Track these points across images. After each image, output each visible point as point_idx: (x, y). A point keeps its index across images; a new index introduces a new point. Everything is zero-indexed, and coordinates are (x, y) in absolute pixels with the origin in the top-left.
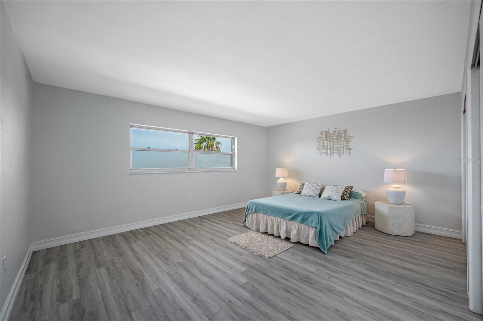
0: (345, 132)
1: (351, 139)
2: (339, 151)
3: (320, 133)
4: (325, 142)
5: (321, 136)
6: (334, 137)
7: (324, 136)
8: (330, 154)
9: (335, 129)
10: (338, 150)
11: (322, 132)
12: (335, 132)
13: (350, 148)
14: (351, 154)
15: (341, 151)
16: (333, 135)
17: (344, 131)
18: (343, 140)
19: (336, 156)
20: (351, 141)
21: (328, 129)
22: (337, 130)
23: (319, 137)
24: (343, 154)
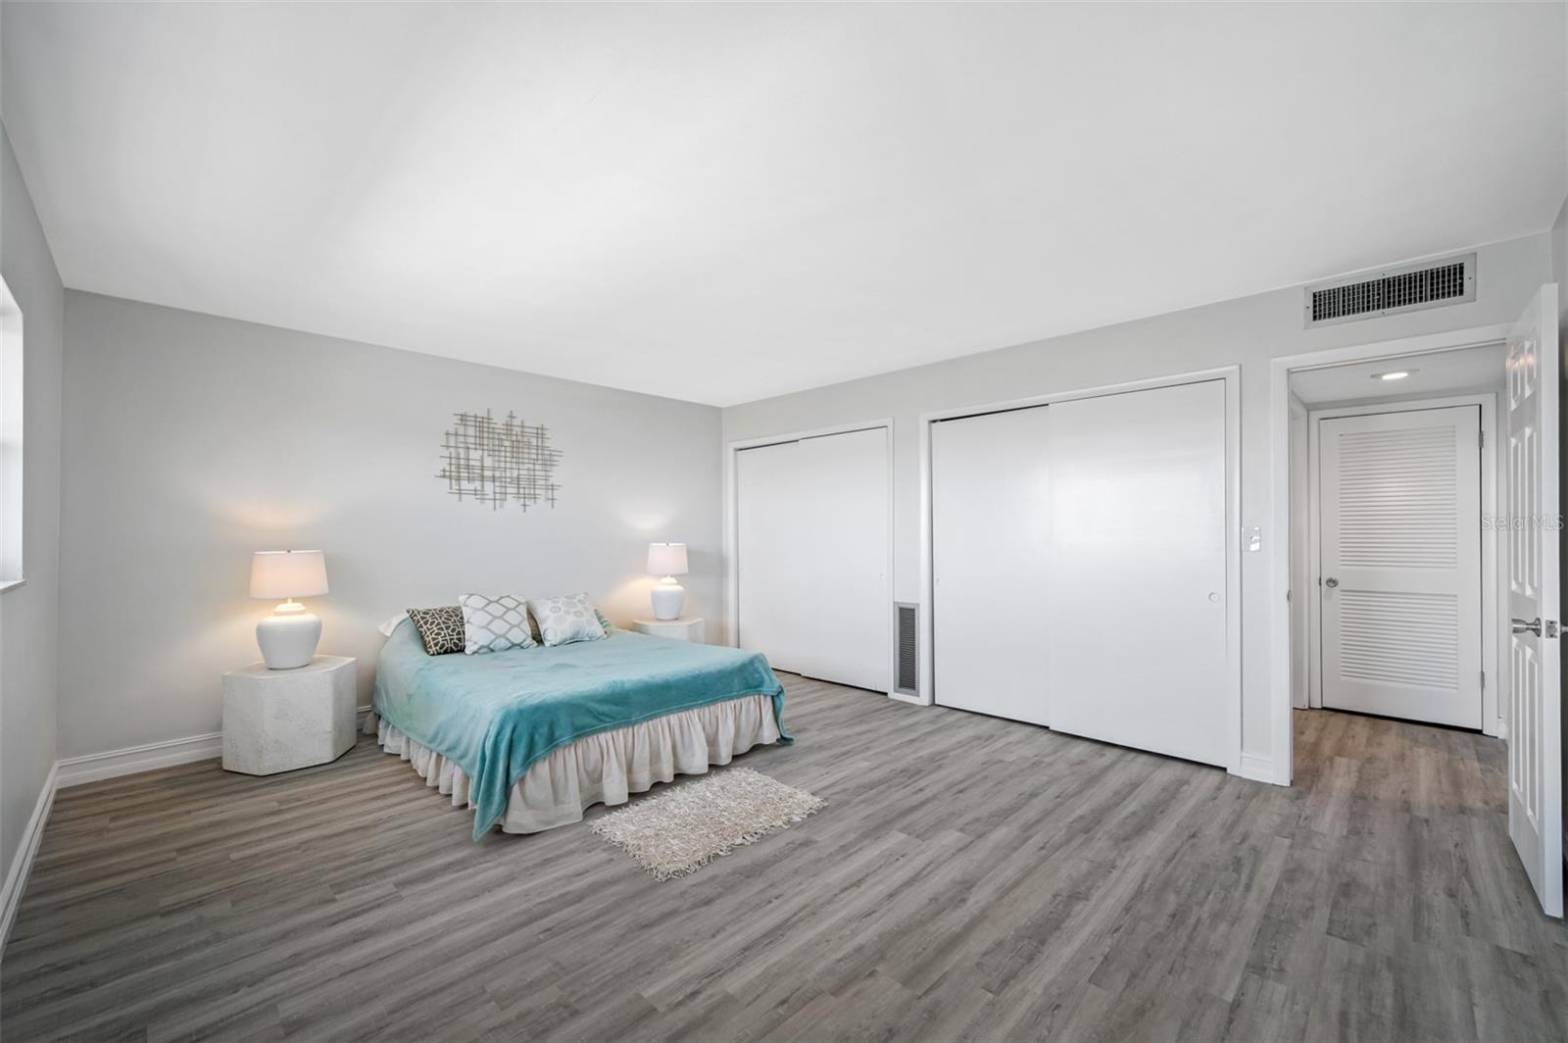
0: (540, 433)
1: (555, 458)
2: (522, 491)
3: (456, 419)
4: (475, 455)
5: (461, 430)
6: (507, 443)
7: (471, 431)
8: (492, 497)
9: (511, 417)
10: (519, 488)
11: (463, 418)
12: (509, 426)
13: (552, 485)
14: (555, 501)
15: (526, 490)
16: (504, 437)
17: (538, 429)
18: (534, 457)
19: (512, 504)
20: (555, 463)
21: (489, 410)
22: (516, 422)
23: (452, 431)
24: (535, 502)
